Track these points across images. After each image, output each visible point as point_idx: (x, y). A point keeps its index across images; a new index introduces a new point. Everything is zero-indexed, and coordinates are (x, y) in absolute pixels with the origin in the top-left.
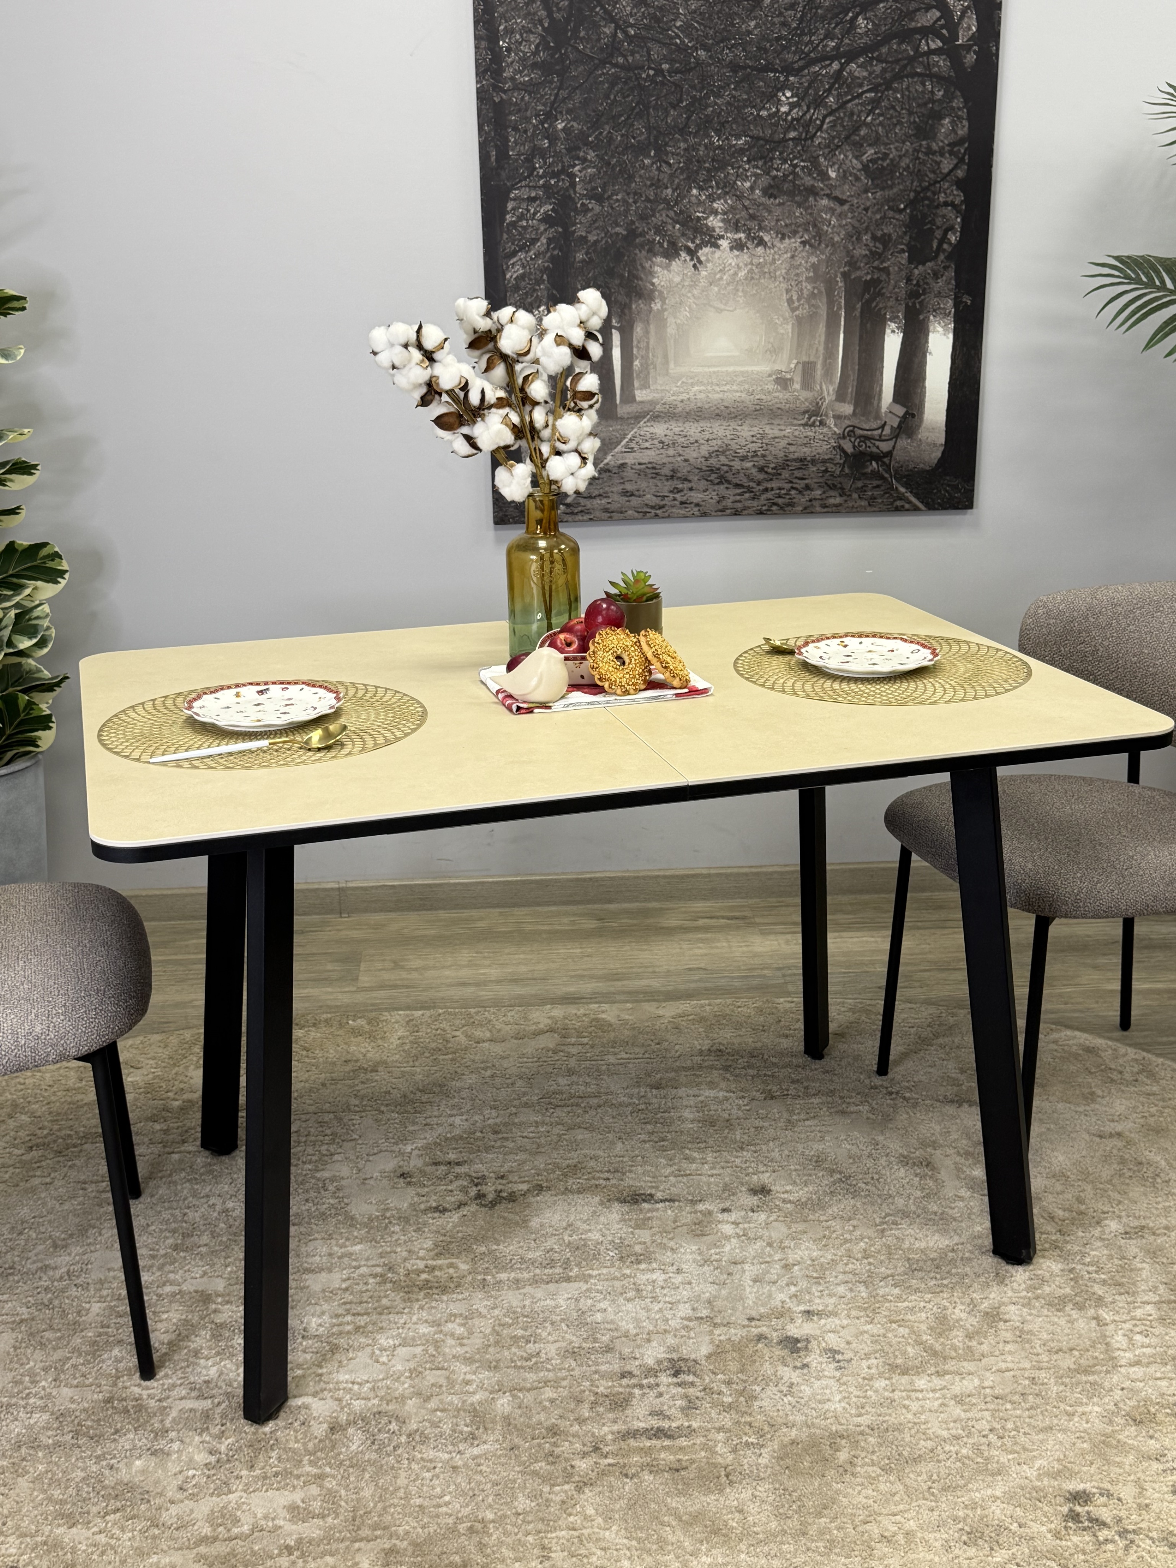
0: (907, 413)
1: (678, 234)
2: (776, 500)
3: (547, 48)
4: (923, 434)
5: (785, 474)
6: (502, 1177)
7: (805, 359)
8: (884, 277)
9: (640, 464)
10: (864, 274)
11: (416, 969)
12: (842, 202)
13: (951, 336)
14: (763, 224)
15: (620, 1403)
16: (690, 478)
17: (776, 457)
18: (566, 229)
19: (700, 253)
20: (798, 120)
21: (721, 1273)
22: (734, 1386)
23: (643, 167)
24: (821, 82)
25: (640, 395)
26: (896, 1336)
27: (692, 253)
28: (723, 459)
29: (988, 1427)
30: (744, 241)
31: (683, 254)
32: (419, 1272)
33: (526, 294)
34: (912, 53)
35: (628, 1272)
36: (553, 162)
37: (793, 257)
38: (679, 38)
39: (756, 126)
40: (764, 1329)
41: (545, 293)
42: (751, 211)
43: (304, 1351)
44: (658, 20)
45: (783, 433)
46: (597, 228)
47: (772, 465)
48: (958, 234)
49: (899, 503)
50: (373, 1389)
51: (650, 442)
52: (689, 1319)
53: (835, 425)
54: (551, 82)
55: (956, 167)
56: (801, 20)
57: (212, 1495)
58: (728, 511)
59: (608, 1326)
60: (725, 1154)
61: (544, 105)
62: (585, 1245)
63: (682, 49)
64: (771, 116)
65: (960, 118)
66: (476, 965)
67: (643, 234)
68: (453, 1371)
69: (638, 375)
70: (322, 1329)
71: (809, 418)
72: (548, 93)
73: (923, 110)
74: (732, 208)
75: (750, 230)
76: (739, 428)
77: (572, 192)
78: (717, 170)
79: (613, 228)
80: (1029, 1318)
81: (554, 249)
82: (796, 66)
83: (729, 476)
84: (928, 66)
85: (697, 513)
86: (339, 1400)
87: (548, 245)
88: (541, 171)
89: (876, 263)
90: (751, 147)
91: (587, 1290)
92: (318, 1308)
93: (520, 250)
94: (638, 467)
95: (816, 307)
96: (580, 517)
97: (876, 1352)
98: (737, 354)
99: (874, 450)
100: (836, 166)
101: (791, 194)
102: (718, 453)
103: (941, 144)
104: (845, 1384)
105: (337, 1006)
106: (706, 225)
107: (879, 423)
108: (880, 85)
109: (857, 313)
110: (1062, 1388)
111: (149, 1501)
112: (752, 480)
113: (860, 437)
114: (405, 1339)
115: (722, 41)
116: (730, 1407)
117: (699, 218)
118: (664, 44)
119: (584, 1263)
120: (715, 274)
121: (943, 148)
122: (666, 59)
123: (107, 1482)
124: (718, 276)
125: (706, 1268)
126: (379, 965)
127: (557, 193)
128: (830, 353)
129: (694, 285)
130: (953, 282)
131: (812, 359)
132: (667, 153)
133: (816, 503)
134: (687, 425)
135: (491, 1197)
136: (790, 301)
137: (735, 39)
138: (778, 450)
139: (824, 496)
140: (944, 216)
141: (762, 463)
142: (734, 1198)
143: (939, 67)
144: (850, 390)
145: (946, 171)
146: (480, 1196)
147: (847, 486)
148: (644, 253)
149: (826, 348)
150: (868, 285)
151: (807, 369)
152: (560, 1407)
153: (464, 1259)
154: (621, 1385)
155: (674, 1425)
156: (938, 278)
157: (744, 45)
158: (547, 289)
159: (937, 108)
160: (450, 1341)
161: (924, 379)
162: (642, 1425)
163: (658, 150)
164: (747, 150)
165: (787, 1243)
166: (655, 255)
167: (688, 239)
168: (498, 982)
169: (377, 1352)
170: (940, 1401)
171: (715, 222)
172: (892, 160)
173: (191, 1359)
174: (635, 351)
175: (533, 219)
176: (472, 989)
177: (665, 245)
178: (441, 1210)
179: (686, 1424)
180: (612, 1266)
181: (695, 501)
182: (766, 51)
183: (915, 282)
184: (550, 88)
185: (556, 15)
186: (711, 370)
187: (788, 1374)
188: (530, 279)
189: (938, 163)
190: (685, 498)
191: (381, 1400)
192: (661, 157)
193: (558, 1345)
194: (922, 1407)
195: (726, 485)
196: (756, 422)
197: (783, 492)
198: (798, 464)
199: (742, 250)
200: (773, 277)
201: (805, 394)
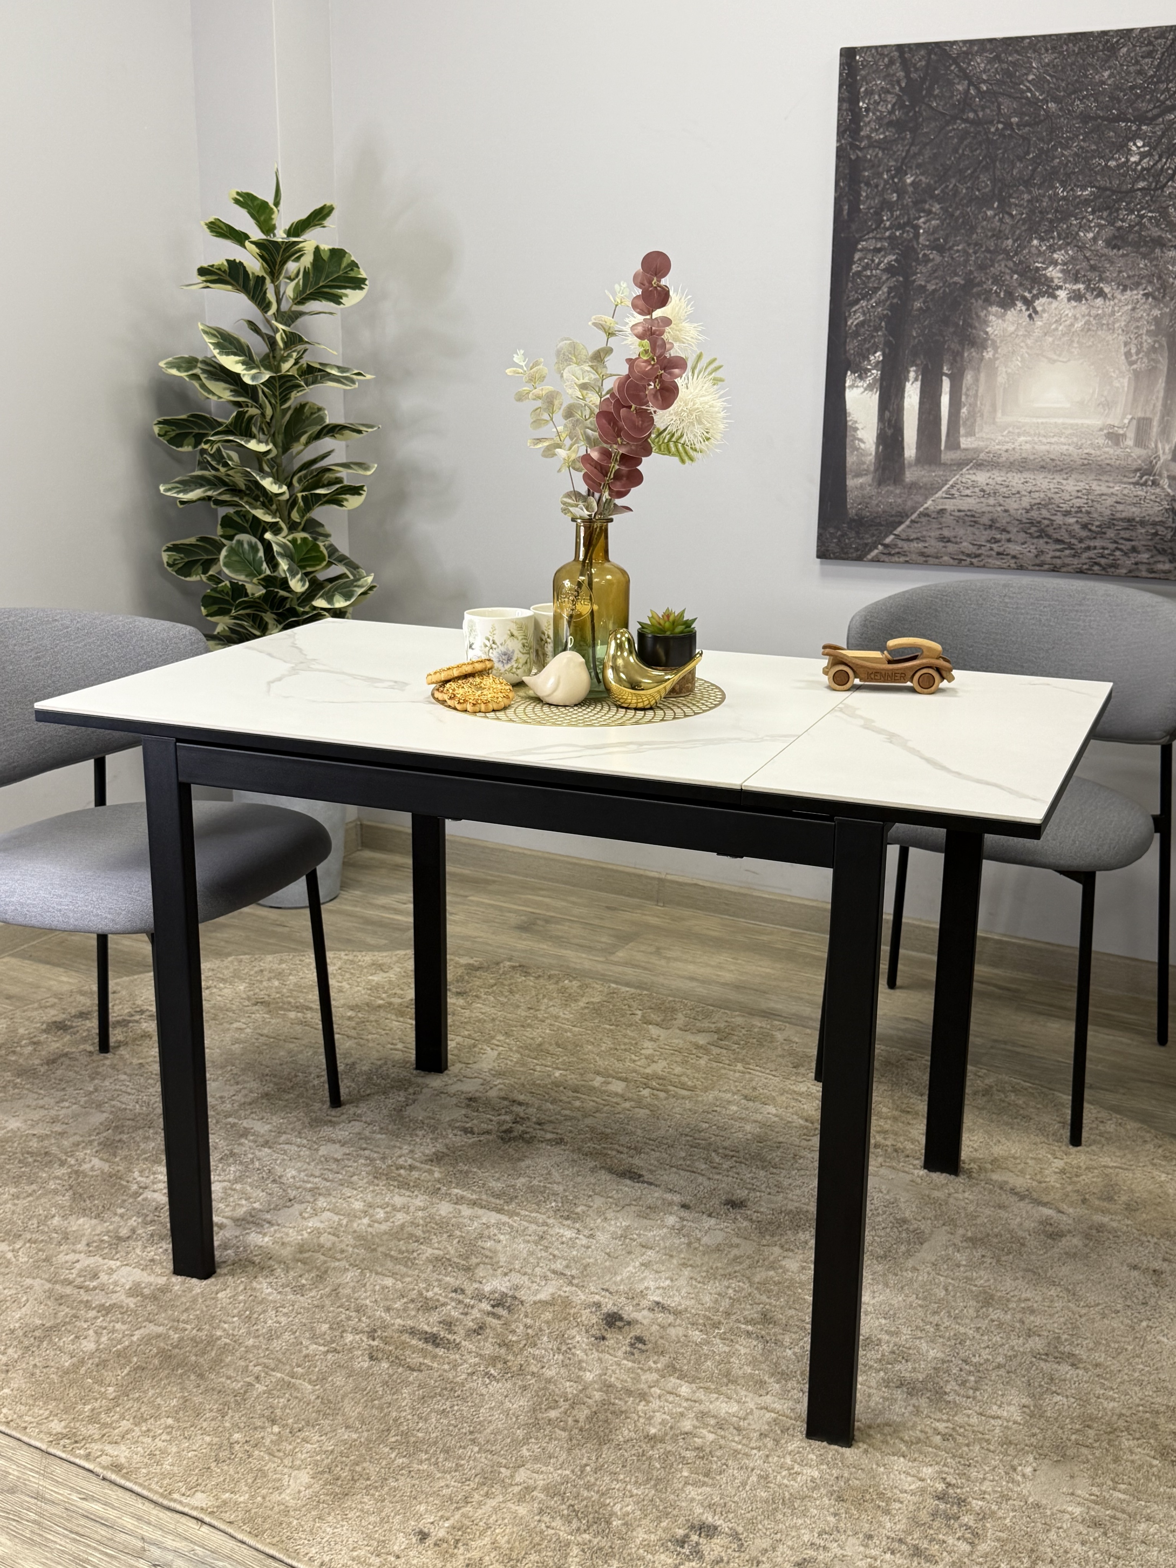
1: (1015, 284)
2: (1098, 560)
3: (902, 106)
5: (1111, 533)
6: (540, 1124)
7: (1140, 414)
9: (959, 511)
14: (1104, 276)
15: (429, 1307)
16: (1009, 529)
17: (1101, 513)
18: (906, 279)
19: (1037, 303)
20: (1148, 170)
21: (623, 1249)
23: (986, 219)
25: (965, 442)
27: (1028, 303)
28: (1044, 512)
30: (1083, 292)
31: (1019, 304)
32: (402, 1167)
33: (865, 340)
36: (900, 214)
37: (1134, 309)
38: (1029, 90)
39: (1103, 176)
40: (607, 1300)
41: (882, 339)
42: (1092, 262)
44: (1010, 75)
45: (1111, 490)
46: (936, 278)
47: (1097, 523)
51: (971, 489)
53: (1170, 486)
54: (904, 139)
56: (1158, 68)
57: (100, 1256)
58: (1046, 567)
59: (488, 1253)
61: (896, 160)
63: (1033, 103)
64: (1119, 166)
66: (721, 967)
67: (981, 284)
69: (965, 423)
71: (1141, 477)
72: (900, 149)
74: (1073, 259)
76: (1064, 482)
77: (915, 243)
78: (1060, 221)
79: (951, 278)
81: (893, 297)
82: (1150, 115)
83: (1050, 531)
85: (1013, 565)
87: (889, 293)
88: (888, 223)
90: (1097, 197)
91: (504, 1224)
93: (863, 299)
94: (957, 514)
95: (1156, 361)
96: (896, 559)
98: (1068, 405)
101: (1136, 245)
102: (1039, 506)
106: (1045, 275)
112: (1074, 537)
114: (337, 1206)
115: (1074, 92)
116: (507, 1344)
117: (1037, 269)
118: (1015, 98)
119: (525, 1204)
120: (1051, 324)
122: (1016, 113)
124: (1054, 326)
125: (617, 1241)
126: (644, 948)
127: (901, 244)
128: (1168, 410)
129: (1028, 334)
131: (1148, 415)
132: (1010, 205)
133: (1143, 568)
134: (1010, 475)
135: (516, 1134)
136: (1128, 354)
137: (1087, 90)
138: (1104, 509)
139: (1152, 560)
141: (1086, 519)
142: (706, 1201)
146: (509, 1131)
148: (980, 302)
149: (1165, 405)
151: (1142, 426)
152: (384, 1294)
153: (444, 1170)
154: (446, 1297)
155: (449, 1337)
157: (1096, 97)
158: (884, 335)
160: (365, 1220)
162: (427, 1328)
163: (1003, 202)
164: (1092, 201)
166: (991, 304)
167: (1026, 289)
169: (308, 1209)
171: (1054, 273)
174: (963, 398)
175: (877, 269)
177: (1002, 295)
178: (466, 1131)
179: (458, 1341)
180: (545, 1213)
181: (1013, 553)
182: (1119, 101)
184: (902, 145)
185: (914, 75)
186: (1040, 421)
187: (581, 1339)
188: (870, 326)
190: (1001, 549)
192: (1004, 207)
193: (436, 1252)
195: (1046, 540)
196: (1083, 477)
197: (1106, 552)
198: (1125, 524)
199: (1081, 301)
200: (1111, 329)
201: (1138, 452)
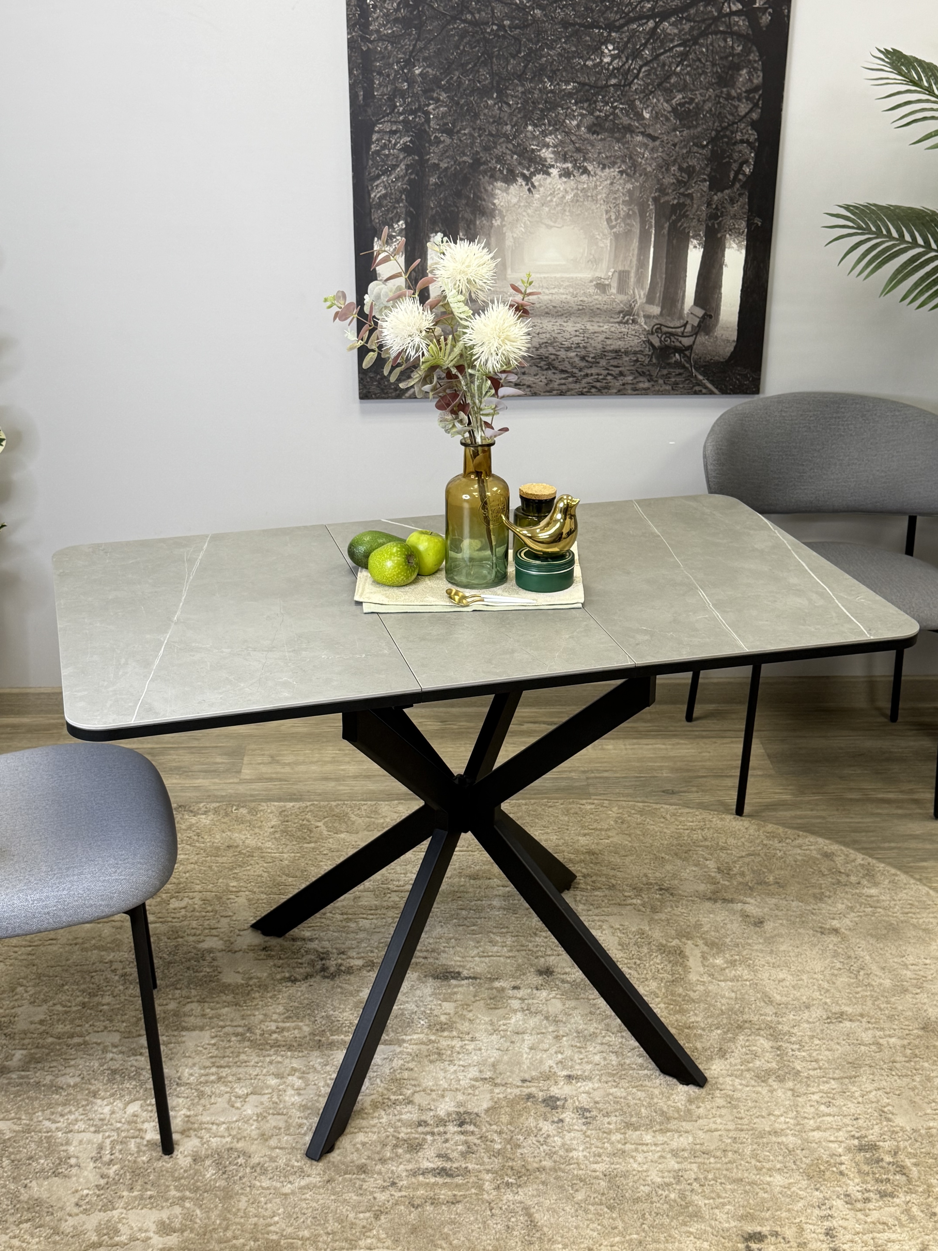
0: (705, 314)
1: (515, 163)
2: (595, 384)
3: (407, 5)
4: (719, 331)
5: (603, 362)
6: (343, 953)
7: (620, 268)
8: (688, 202)
10: (672, 199)
11: (289, 764)
12: (654, 139)
13: (744, 251)
14: (587, 156)
15: (414, 1147)
17: (595, 348)
18: (421, 158)
19: (534, 179)
20: (618, 69)
21: (505, 1041)
22: (504, 1136)
23: (487, 107)
24: (639, 37)
26: (634, 1099)
27: (527, 179)
28: (551, 349)
29: (694, 1176)
30: (571, 170)
31: (520, 180)
32: (271, 1032)
33: (388, 210)
34: (716, 14)
35: (433, 1038)
36: (412, 101)
37: (612, 184)
39: (582, 74)
40: (533, 1089)
41: (404, 210)
42: (577, 145)
43: (178, 1096)
45: (602, 329)
46: (448, 157)
47: (592, 355)
48: (752, 167)
49: (697, 388)
50: (228, 1129)
52: (476, 1080)
53: (645, 323)
54: (410, 34)
55: (751, 111)
57: (100, 1211)
58: (555, 392)
59: (413, 1082)
60: (522, 939)
61: (404, 53)
62: (402, 1014)
63: (522, 8)
64: (596, 66)
65: (755, 69)
66: (338, 761)
67: (485, 163)
68: (290, 1117)
70: (192, 1078)
71: (624, 318)
72: (407, 44)
73: (725, 62)
74: (562, 142)
75: (576, 160)
76: (565, 324)
77: (427, 127)
78: (549, 110)
79: (461, 157)
80: (740, 1087)
81: (411, 174)
82: (617, 24)
83: (556, 363)
84: (729, 26)
85: (529, 393)
86: (202, 1138)
87: (407, 170)
88: (401, 109)
89: (682, 190)
90: (578, 91)
91: (400, 1052)
92: (190, 1060)
93: (383, 174)
95: (632, 226)
97: (616, 1110)
98: (564, 263)
99: (678, 344)
100: (650, 109)
101: (611, 131)
102: (546, 344)
103: (739, 91)
104: (588, 1137)
105: (222, 796)
106: (540, 156)
107: (683, 322)
108: (689, 40)
109: (665, 231)
110: (755, 1146)
111: (52, 1214)
112: (575, 367)
113: (666, 333)
114: (255, 1088)
115: (556, 2)
116: (499, 1152)
117: (533, 150)
118: (506, 4)
119: (400, 1030)
120: (547, 197)
121: (741, 94)
122: (507, 16)
123: (22, 1198)
124: (549, 198)
125: (495, 1036)
126: (259, 759)
127: (414, 127)
128: (642, 264)
129: (529, 205)
130: (747, 207)
131: (627, 268)
132: (507, 96)
133: (629, 387)
135: (332, 969)
136: (609, 220)
138: (596, 344)
139: (635, 381)
140: (740, 152)
141: (583, 353)
142: (524, 978)
143: (739, 26)
144: (658, 295)
145: (743, 114)
146: (324, 969)
147: (654, 374)
148: (487, 178)
149: (639, 260)
150: (675, 208)
151: (623, 277)
152: (369, 1149)
153: (307, 1022)
154: (417, 1132)
155: (454, 1165)
156: (734, 203)
157: (574, 6)
158: (406, 207)
159: (736, 60)
160: (290, 1092)
161: (720, 287)
162: (431, 1165)
163: (501, 93)
164: (575, 94)
165: (560, 1017)
166: (496, 180)
167: (524, 167)
168: (355, 777)
169: (233, 1098)
170: (659, 1154)
171: (547, 154)
172: (697, 104)
173: (91, 1099)
175: (394, 148)
176: (332, 784)
177: (505, 173)
178: (292, 980)
179: (464, 1166)
180: (422, 1033)
181: (527, 383)
182: (592, 11)
183: (714, 206)
184: (409, 40)
186: (542, 276)
187: (547, 1127)
188: (391, 199)
189: (736, 107)
191: (233, 1138)
192: (502, 99)
194: (646, 1158)
195: (553, 371)
196: (579, 319)
197: (601, 377)
198: (614, 355)
199: (570, 177)
200: (594, 200)
201: (620, 298)
